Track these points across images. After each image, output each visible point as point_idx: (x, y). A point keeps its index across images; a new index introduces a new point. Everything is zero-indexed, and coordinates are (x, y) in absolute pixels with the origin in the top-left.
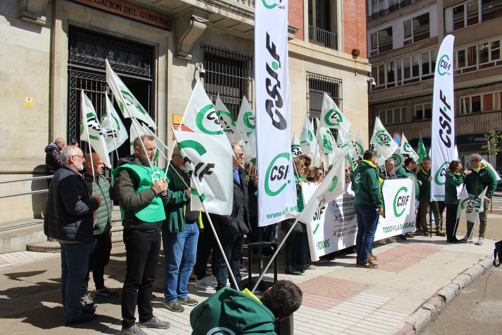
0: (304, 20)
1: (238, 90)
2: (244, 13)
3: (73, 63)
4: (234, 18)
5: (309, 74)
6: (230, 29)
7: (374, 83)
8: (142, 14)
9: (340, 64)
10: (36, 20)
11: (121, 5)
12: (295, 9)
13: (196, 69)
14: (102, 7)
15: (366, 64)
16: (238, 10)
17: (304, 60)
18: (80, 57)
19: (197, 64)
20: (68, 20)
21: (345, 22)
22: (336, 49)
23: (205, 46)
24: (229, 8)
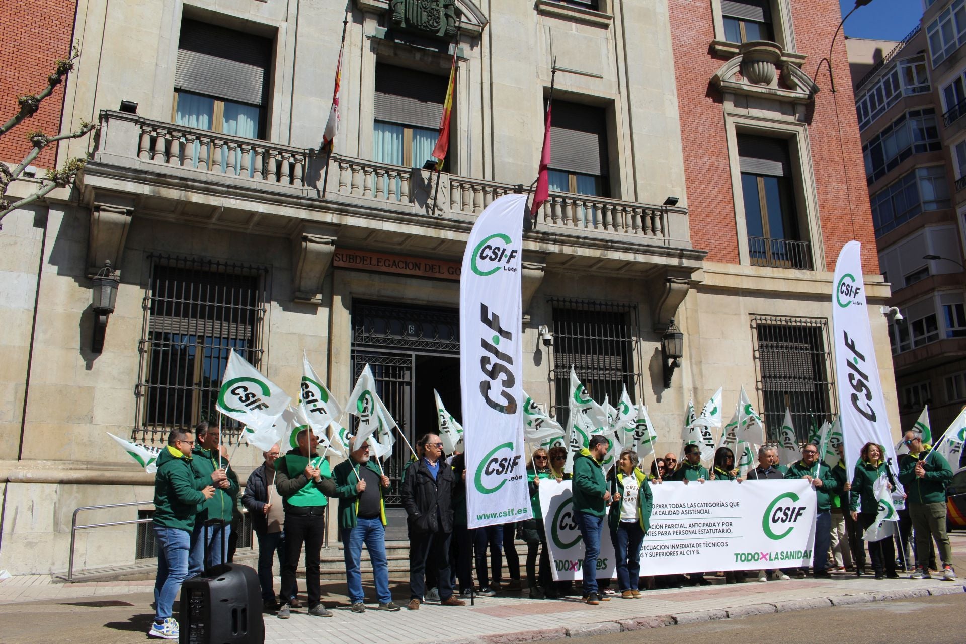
0: (736, 231)
1: (619, 359)
2: (604, 245)
3: (359, 345)
4: (588, 255)
5: (754, 317)
6: (594, 268)
7: (899, 316)
8: (451, 270)
9: (819, 292)
10: (310, 300)
11: (420, 264)
12: (718, 217)
13: (540, 334)
14: (394, 270)
15: (879, 284)
16: (592, 242)
17: (743, 295)
18: (368, 337)
19: (540, 328)
20: (351, 293)
21: (825, 220)
22: (811, 267)
23: (552, 300)
24: (576, 241)
